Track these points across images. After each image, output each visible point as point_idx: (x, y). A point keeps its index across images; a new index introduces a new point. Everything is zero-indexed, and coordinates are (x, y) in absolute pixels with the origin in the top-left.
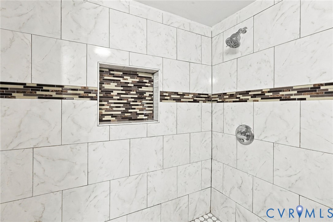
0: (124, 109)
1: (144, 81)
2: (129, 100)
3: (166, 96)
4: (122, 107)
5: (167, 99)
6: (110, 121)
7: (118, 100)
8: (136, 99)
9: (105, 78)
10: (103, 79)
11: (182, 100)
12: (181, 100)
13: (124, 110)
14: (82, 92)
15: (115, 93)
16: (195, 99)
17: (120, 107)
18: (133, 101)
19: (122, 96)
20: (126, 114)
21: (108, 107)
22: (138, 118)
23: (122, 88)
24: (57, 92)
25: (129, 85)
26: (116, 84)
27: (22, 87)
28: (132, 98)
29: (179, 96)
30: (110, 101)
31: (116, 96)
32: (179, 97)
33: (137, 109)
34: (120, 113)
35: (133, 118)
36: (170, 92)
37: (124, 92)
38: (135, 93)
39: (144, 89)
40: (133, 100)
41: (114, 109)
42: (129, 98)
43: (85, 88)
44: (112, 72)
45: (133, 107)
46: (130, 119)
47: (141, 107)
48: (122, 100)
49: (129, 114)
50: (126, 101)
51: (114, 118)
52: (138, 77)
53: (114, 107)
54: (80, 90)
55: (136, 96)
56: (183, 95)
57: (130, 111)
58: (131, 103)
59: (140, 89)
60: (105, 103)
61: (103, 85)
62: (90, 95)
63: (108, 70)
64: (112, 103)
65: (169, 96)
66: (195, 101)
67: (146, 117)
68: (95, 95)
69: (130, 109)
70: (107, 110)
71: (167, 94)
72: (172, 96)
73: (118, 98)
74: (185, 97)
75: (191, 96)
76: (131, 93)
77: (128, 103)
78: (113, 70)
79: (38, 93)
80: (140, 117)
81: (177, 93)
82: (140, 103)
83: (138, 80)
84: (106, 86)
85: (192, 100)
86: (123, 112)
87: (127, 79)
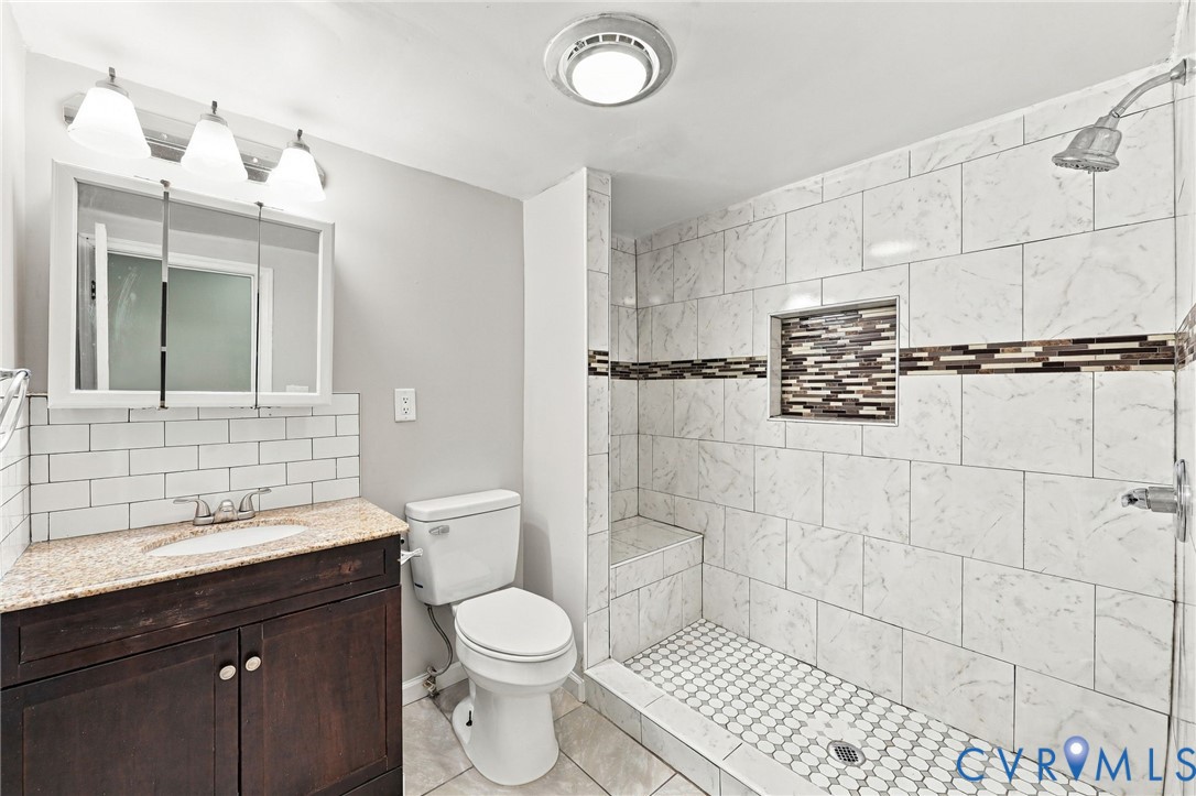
0: (829, 392)
1: (878, 327)
2: (840, 373)
3: (920, 359)
4: (825, 389)
5: (926, 368)
6: (800, 414)
7: (817, 374)
8: (855, 373)
9: (794, 335)
10: (791, 339)
11: (984, 367)
12: (979, 367)
13: (828, 396)
14: (747, 366)
15: (810, 361)
16: (1053, 359)
17: (819, 389)
18: (848, 377)
19: (825, 366)
20: (832, 404)
21: (798, 389)
22: (861, 412)
23: (824, 351)
24: (722, 369)
25: (840, 342)
26: (812, 344)
27: (689, 365)
28: (845, 369)
29: (973, 357)
30: (801, 378)
31: (812, 367)
32: (973, 360)
33: (859, 392)
34: (820, 400)
35: (850, 413)
36: (935, 348)
37: (828, 358)
38: (853, 357)
39: (876, 346)
40: (848, 372)
41: (810, 392)
42: (840, 369)
43: (751, 358)
44: (804, 323)
45: (849, 388)
46: (841, 414)
47: (870, 388)
48: (824, 374)
49: (840, 404)
50: (832, 377)
51: (809, 411)
52: (862, 320)
53: (808, 389)
54: (745, 363)
55: (857, 365)
56: (992, 350)
57: (841, 396)
58: (845, 381)
59: (866, 348)
60: (794, 381)
61: (790, 349)
62: (757, 369)
63: (798, 320)
64: (805, 381)
65: (930, 359)
66: (1050, 368)
67: (883, 413)
68: (762, 369)
69: (840, 393)
70: (795, 395)
71: (925, 355)
72: (943, 359)
73: (817, 370)
74: (997, 356)
75: (1027, 352)
76: (845, 357)
77: (838, 381)
78: (806, 319)
79: (704, 371)
80: (865, 411)
81: (964, 350)
82: (866, 380)
83: (860, 329)
84: (795, 350)
85: (1040, 365)
86: (827, 399)
87: (835, 331)
